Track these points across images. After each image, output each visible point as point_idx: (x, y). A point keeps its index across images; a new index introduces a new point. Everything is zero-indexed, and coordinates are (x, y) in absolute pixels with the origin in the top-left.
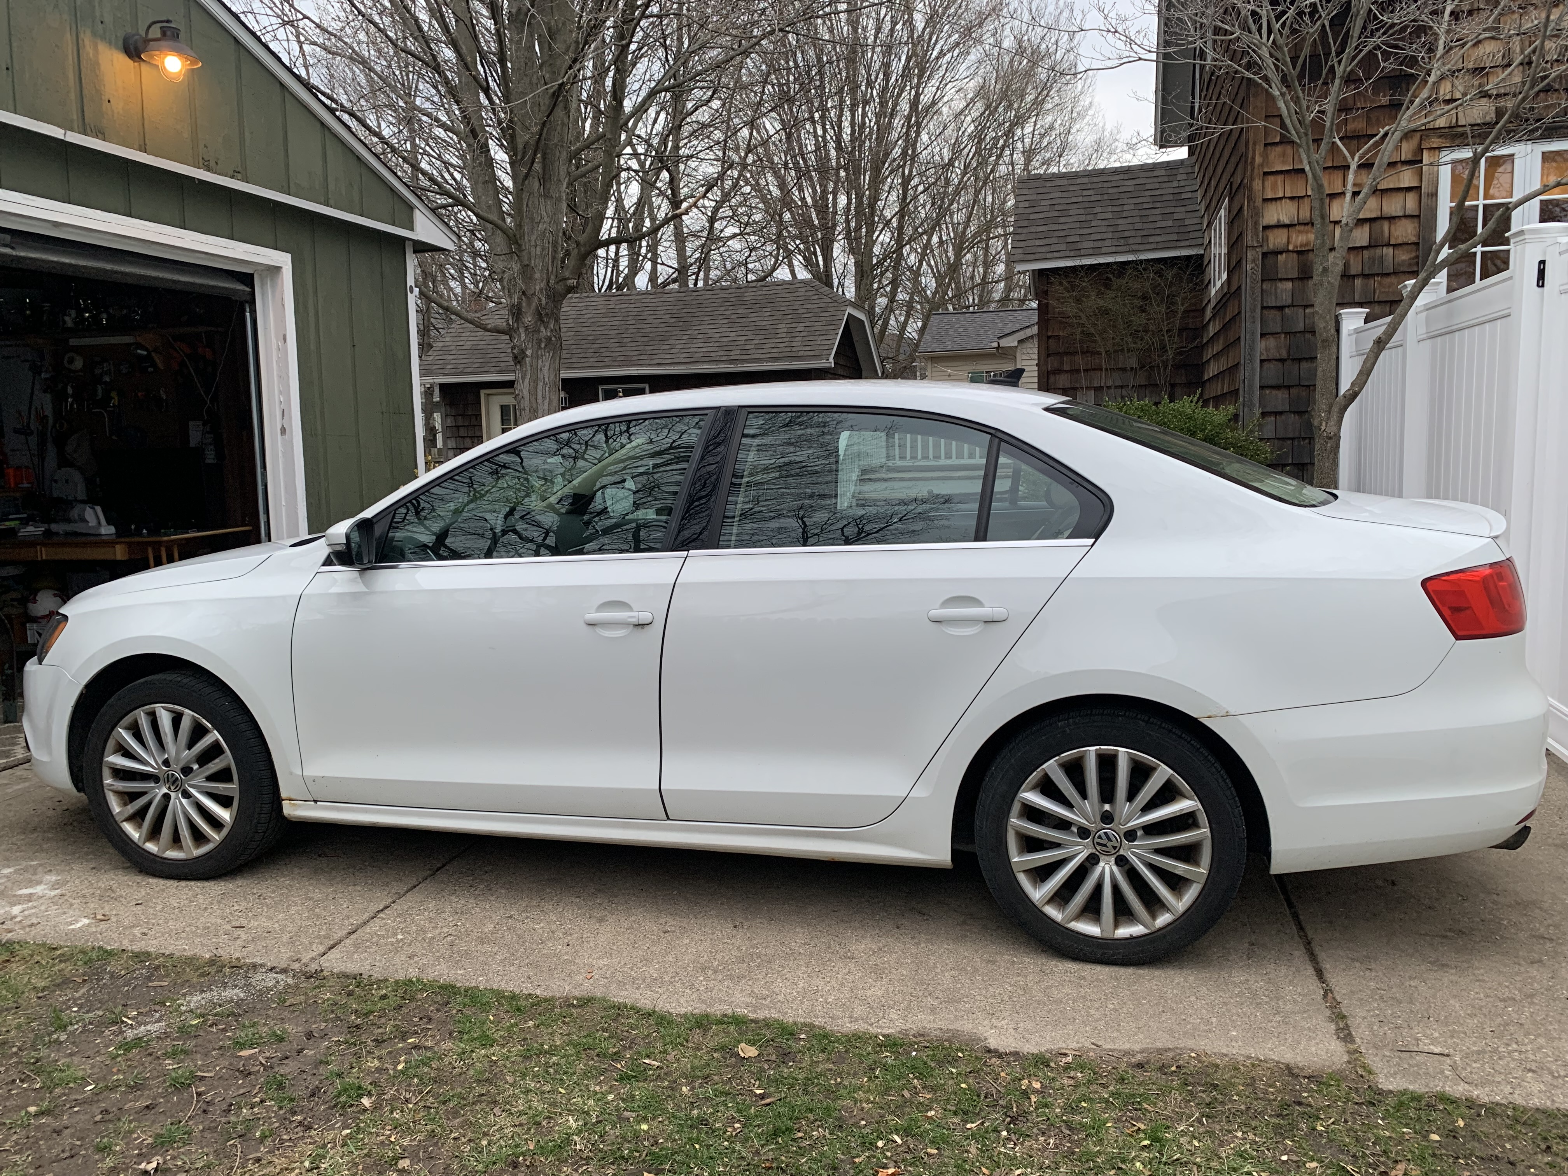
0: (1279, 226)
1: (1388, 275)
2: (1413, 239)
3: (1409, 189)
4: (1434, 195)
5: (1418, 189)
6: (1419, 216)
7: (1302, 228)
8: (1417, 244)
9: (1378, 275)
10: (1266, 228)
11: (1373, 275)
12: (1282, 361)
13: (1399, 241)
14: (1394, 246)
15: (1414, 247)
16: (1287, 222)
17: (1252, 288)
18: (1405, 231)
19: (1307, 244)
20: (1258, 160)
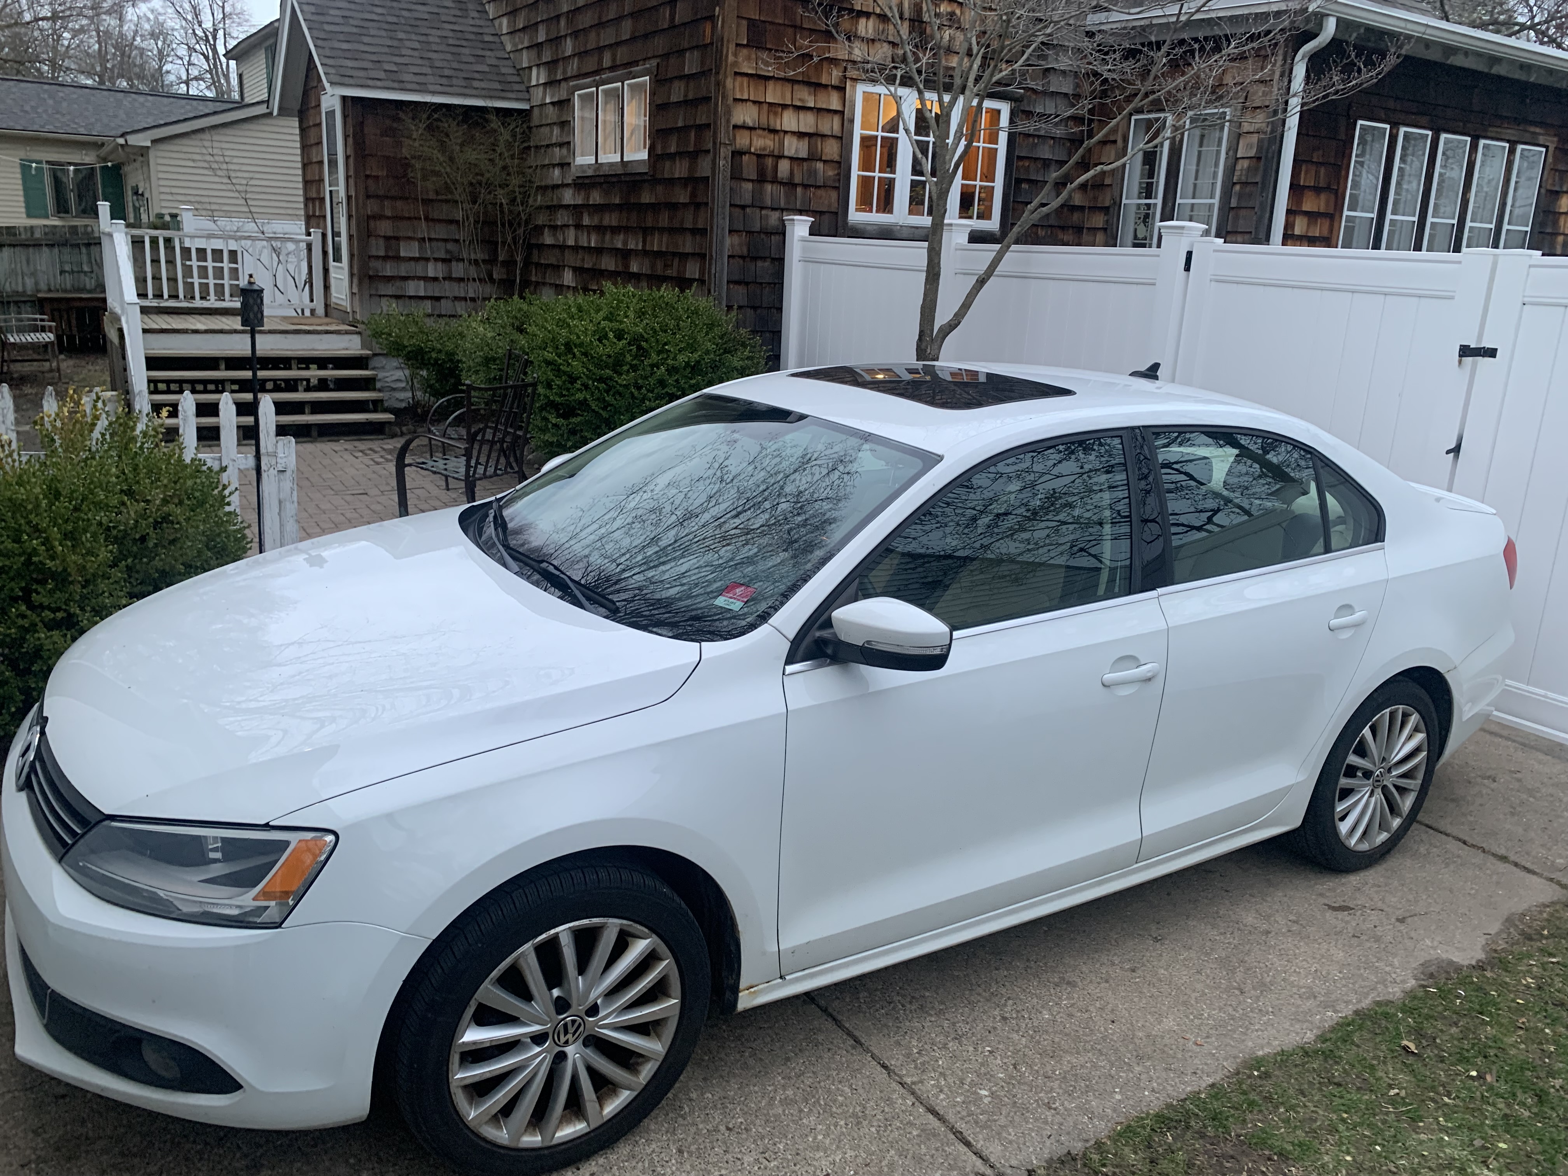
0: (744, 127)
1: (819, 187)
2: (837, 158)
3: (835, 112)
4: (852, 121)
5: (842, 113)
6: (841, 138)
7: (760, 132)
8: (839, 163)
9: (812, 186)
10: (735, 127)
11: (810, 186)
12: (742, 257)
13: (828, 158)
14: (825, 162)
15: (837, 165)
16: (751, 125)
17: (724, 185)
18: (831, 149)
19: (764, 149)
20: (731, 58)
